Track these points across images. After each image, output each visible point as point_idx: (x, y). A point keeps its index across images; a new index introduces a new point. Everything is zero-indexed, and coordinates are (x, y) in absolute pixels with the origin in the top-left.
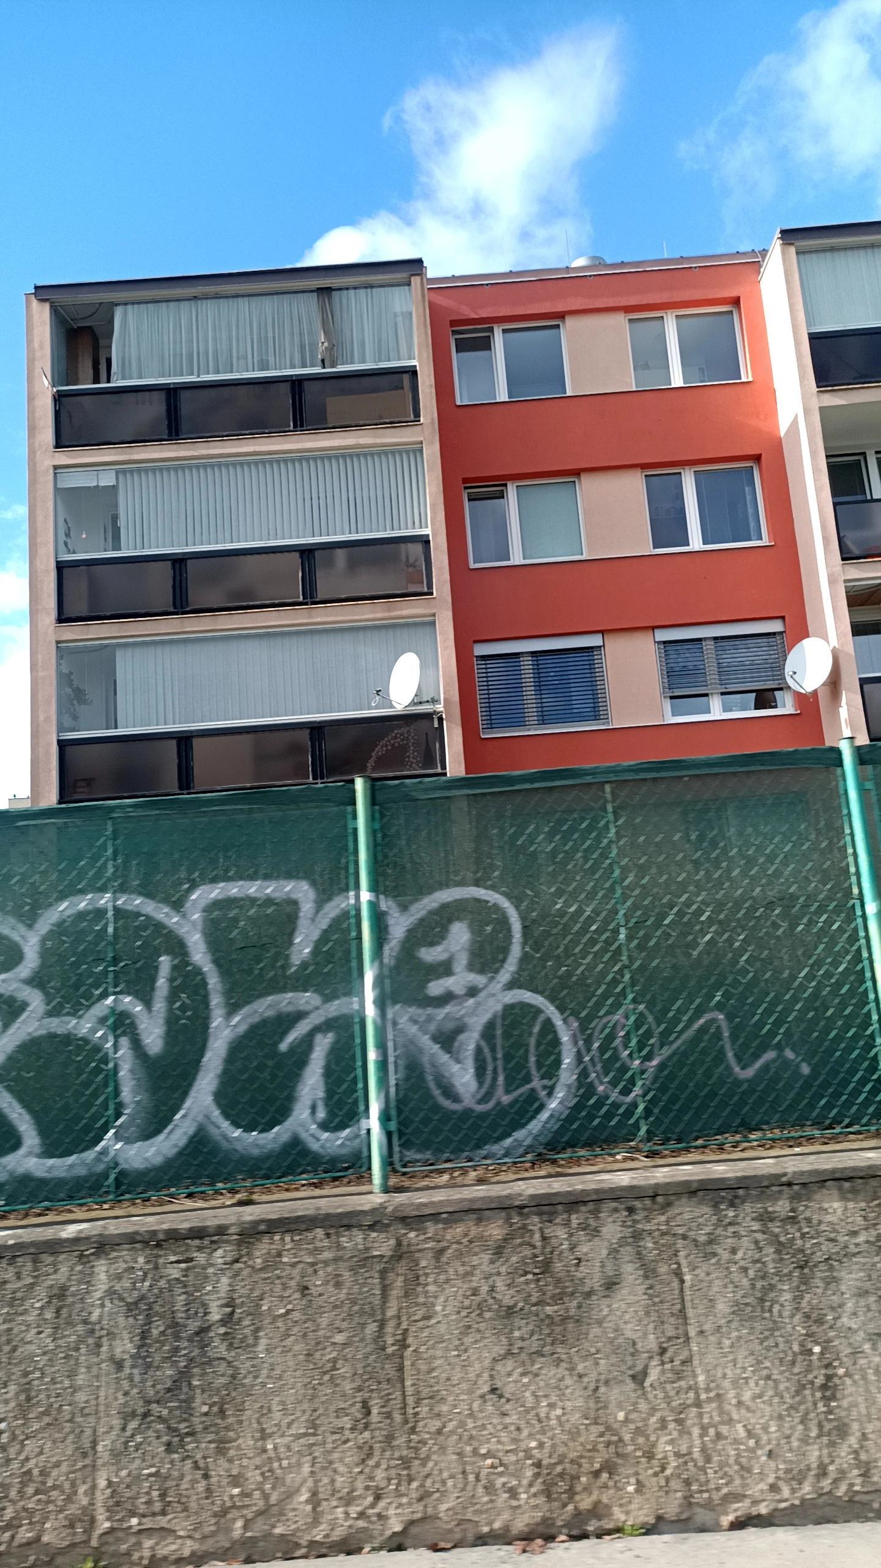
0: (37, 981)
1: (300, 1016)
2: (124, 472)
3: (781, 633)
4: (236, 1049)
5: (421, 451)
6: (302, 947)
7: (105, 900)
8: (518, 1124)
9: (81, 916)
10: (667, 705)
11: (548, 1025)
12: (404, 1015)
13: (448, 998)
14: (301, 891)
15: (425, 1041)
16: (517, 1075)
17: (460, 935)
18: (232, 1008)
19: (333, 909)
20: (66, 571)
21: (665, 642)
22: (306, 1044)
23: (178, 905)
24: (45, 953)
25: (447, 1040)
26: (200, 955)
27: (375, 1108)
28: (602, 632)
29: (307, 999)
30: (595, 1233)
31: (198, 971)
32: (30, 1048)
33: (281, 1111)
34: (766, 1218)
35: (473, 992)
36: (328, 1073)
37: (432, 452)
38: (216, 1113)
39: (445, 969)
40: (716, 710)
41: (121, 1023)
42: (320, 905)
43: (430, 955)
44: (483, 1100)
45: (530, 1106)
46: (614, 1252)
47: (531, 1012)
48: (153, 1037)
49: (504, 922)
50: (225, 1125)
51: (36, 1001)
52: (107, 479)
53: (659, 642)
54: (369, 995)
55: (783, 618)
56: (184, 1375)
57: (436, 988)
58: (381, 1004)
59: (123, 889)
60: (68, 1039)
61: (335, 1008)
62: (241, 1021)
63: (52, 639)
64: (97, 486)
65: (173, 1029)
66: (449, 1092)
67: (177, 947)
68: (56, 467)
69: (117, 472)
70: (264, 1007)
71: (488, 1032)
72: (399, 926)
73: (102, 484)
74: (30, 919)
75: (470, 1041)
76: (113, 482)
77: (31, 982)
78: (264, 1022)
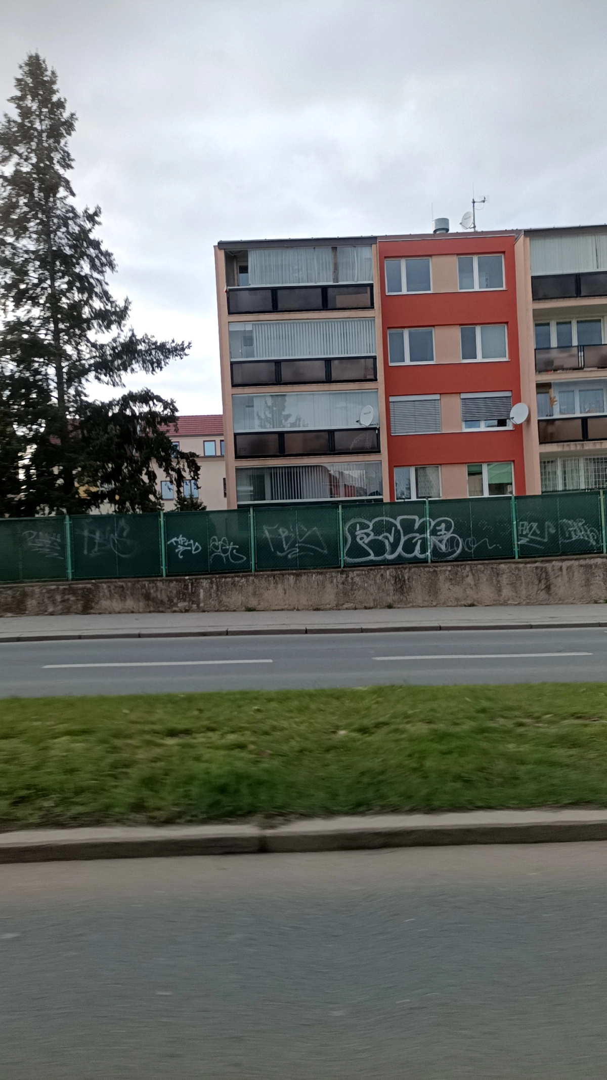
0: (372, 530)
1: (415, 537)
2: (255, 325)
3: (510, 397)
4: (406, 542)
5: (374, 320)
6: (417, 526)
7: (384, 518)
8: (452, 554)
9: (379, 521)
10: (463, 424)
11: (458, 540)
12: (433, 538)
13: (441, 535)
14: (416, 518)
15: (437, 542)
16: (452, 547)
17: (443, 525)
18: (405, 535)
19: (422, 520)
20: (234, 366)
21: (465, 399)
22: (417, 541)
23: (395, 519)
24: (373, 527)
25: (441, 541)
26: (399, 527)
27: (429, 551)
28: (440, 394)
29: (418, 535)
30: (465, 569)
31: (399, 530)
32: (371, 541)
33: (413, 551)
34: (492, 568)
35: (445, 534)
36: (421, 546)
37: (379, 322)
38: (402, 552)
39: (441, 530)
40: (483, 427)
41: (387, 538)
42: (419, 520)
43: (438, 528)
44: (447, 550)
45: (454, 552)
46: (468, 572)
47: (455, 537)
48: (392, 539)
49: (451, 523)
50: (404, 553)
51: (372, 534)
52: (249, 327)
53: (462, 399)
54: (428, 534)
55: (512, 391)
56: (402, 586)
57: (439, 533)
58: (430, 535)
59: (387, 516)
60: (378, 540)
61: (422, 536)
62: (407, 537)
63: (231, 394)
64: (245, 331)
65: (395, 538)
66: (441, 549)
67: (396, 526)
68: (229, 322)
69: (253, 324)
70: (410, 535)
71: (448, 540)
72: (433, 523)
73: (247, 329)
74: (371, 521)
75: (444, 542)
76: (251, 329)
77: (371, 531)
78: (410, 538)
